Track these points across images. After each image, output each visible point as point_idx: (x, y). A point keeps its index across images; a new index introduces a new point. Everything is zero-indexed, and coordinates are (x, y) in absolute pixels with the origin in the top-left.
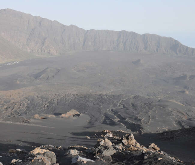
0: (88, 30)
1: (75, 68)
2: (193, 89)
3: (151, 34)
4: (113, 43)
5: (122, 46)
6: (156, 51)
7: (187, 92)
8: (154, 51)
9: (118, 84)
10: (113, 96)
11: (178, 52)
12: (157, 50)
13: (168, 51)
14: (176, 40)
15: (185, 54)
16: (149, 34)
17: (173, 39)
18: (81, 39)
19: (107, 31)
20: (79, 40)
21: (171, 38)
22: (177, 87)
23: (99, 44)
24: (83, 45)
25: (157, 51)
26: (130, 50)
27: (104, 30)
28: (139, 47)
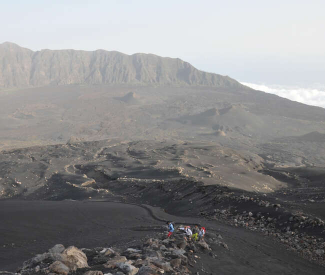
0: (38, 52)
1: (14, 114)
2: (230, 130)
3: (146, 54)
4: (84, 72)
5: (98, 74)
6: (155, 80)
7: (223, 134)
8: (154, 81)
9: (97, 131)
10: (85, 143)
11: (191, 81)
12: (158, 79)
13: (174, 80)
14: (186, 62)
15: (202, 83)
16: (143, 54)
17: (182, 61)
18: (26, 67)
19: (72, 52)
20: (23, 68)
21: (178, 58)
22: (202, 128)
23: (59, 74)
24: (31, 77)
25: (158, 81)
26: (114, 82)
27: (67, 50)
28: (127, 75)
